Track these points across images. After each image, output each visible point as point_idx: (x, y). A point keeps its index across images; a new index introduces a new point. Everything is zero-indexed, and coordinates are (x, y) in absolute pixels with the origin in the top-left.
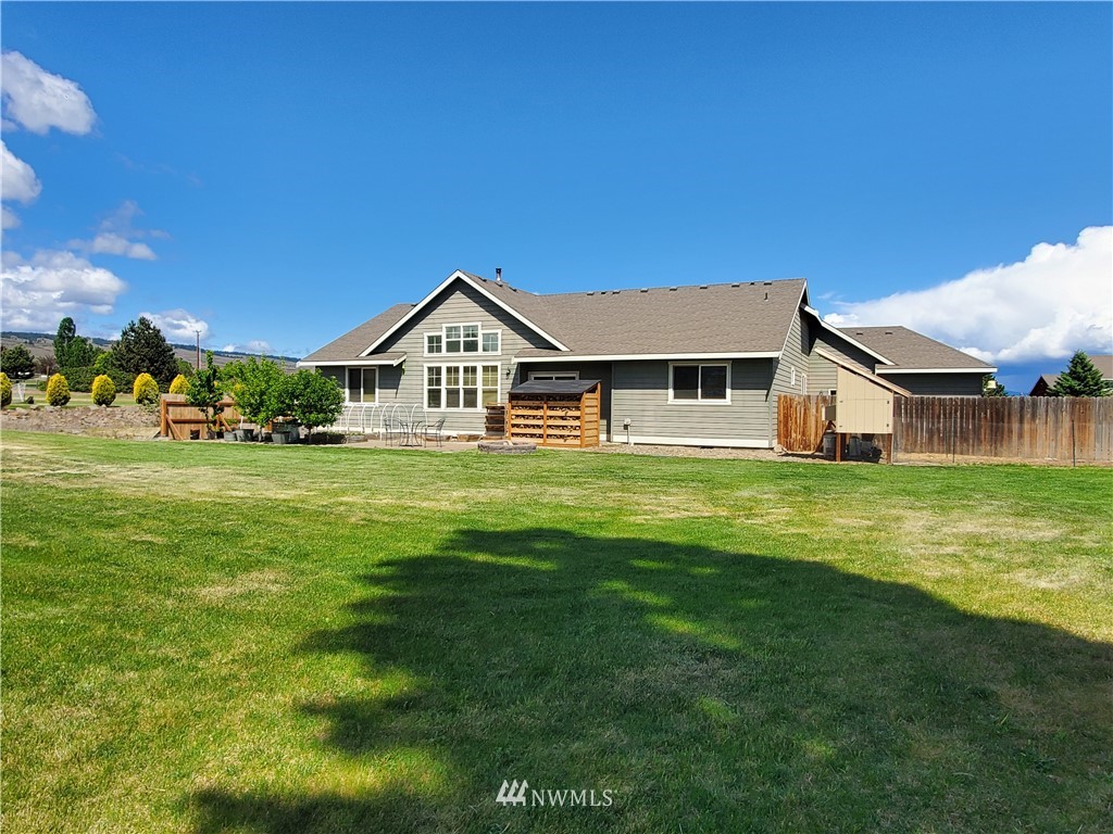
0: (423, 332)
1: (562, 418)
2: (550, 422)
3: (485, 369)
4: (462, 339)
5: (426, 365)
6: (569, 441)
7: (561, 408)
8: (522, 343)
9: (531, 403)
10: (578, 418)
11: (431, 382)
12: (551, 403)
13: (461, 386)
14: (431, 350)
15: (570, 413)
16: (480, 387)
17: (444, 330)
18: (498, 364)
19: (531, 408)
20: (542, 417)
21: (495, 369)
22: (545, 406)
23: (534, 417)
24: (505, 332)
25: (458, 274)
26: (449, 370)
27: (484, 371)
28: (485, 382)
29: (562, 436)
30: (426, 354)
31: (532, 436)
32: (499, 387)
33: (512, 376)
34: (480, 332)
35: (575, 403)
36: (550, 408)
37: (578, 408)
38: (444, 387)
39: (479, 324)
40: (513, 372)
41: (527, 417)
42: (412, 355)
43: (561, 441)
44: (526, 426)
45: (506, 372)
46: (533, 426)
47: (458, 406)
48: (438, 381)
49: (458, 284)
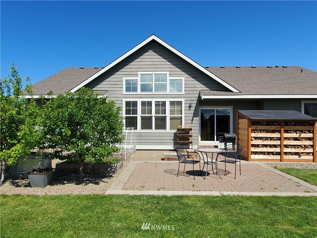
0: (122, 77)
1: (296, 139)
2: (286, 142)
3: (172, 103)
4: (154, 83)
5: (125, 100)
6: (303, 157)
7: (296, 131)
8: (200, 86)
9: (269, 127)
10: (309, 139)
11: (128, 112)
12: (287, 128)
13: (153, 114)
14: (128, 89)
15: (303, 135)
16: (168, 115)
17: (139, 76)
18: (183, 100)
19: (268, 131)
20: (279, 139)
21: (180, 103)
22: (282, 130)
23: (271, 139)
24: (188, 79)
25: (153, 37)
26: (143, 104)
27: (171, 104)
28: (172, 112)
29: (296, 154)
30: (124, 92)
31: (269, 153)
32: (183, 116)
33: (193, 108)
34: (169, 78)
35: (308, 128)
36: (286, 131)
37: (309, 132)
38: (139, 115)
39: (168, 73)
40: (195, 105)
41: (267, 139)
42: (113, 92)
43: (296, 157)
44: (266, 146)
45: (188, 105)
46: (270, 146)
47: (151, 128)
48: (135, 112)
49: (153, 45)
